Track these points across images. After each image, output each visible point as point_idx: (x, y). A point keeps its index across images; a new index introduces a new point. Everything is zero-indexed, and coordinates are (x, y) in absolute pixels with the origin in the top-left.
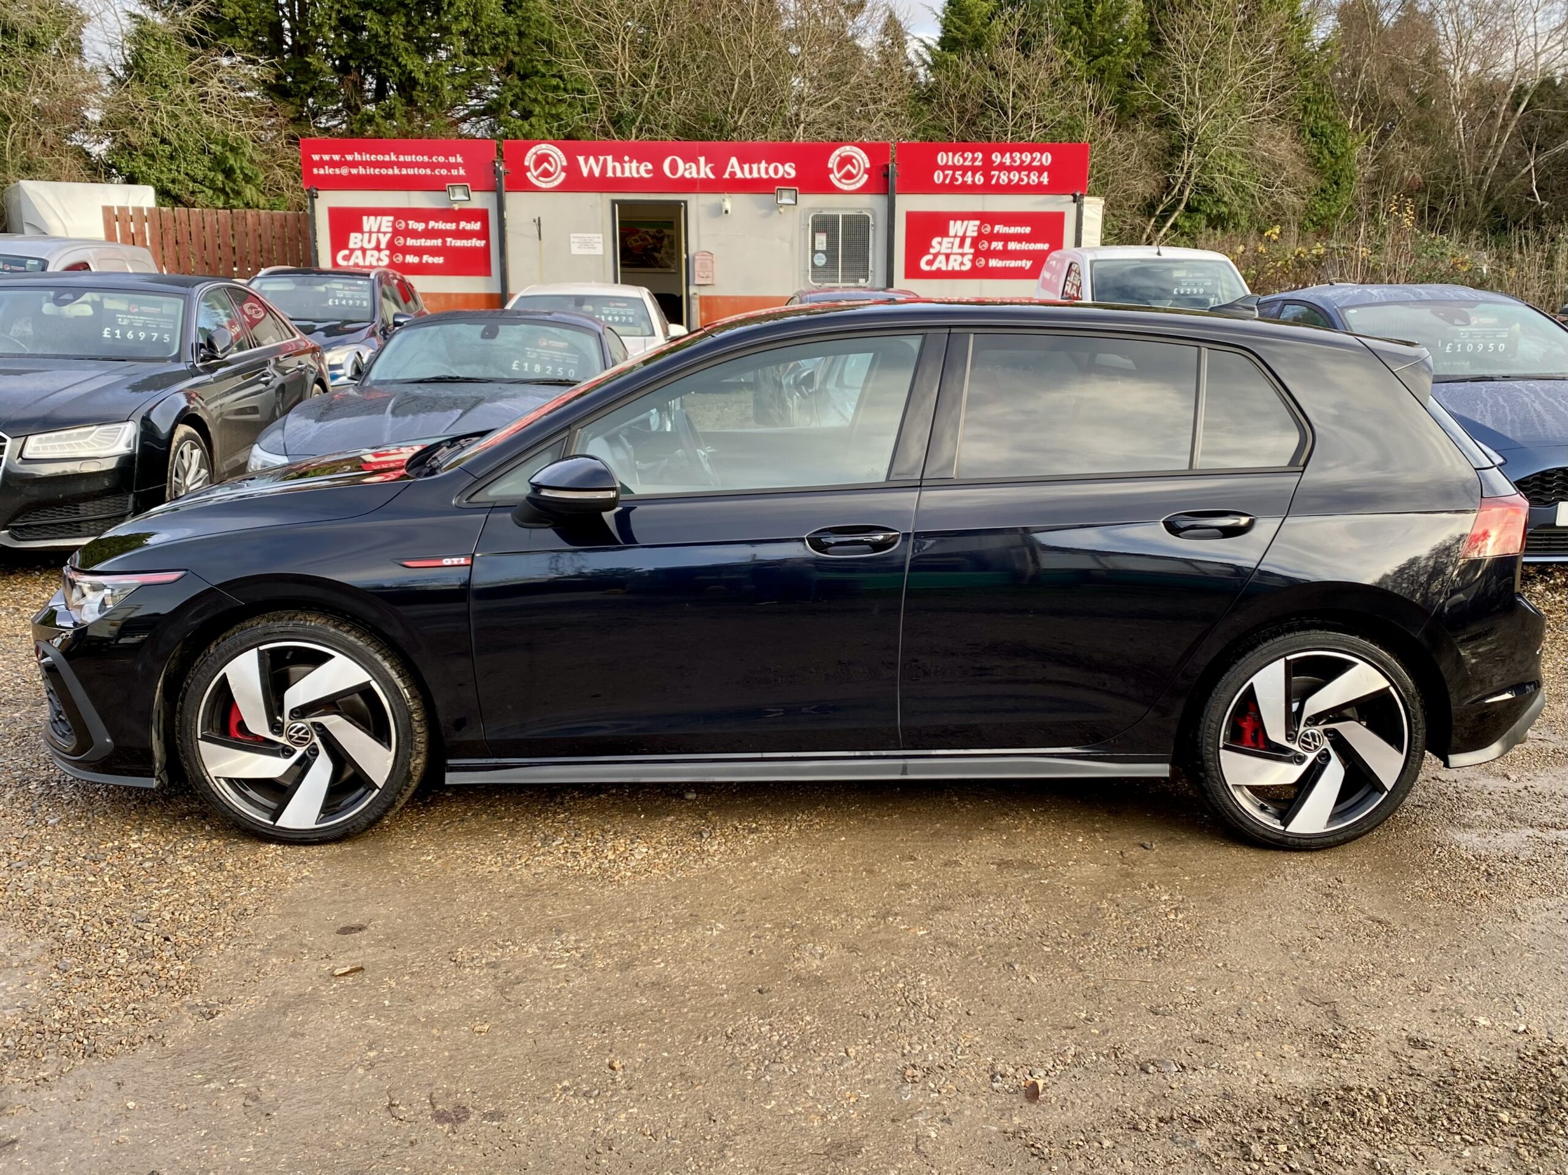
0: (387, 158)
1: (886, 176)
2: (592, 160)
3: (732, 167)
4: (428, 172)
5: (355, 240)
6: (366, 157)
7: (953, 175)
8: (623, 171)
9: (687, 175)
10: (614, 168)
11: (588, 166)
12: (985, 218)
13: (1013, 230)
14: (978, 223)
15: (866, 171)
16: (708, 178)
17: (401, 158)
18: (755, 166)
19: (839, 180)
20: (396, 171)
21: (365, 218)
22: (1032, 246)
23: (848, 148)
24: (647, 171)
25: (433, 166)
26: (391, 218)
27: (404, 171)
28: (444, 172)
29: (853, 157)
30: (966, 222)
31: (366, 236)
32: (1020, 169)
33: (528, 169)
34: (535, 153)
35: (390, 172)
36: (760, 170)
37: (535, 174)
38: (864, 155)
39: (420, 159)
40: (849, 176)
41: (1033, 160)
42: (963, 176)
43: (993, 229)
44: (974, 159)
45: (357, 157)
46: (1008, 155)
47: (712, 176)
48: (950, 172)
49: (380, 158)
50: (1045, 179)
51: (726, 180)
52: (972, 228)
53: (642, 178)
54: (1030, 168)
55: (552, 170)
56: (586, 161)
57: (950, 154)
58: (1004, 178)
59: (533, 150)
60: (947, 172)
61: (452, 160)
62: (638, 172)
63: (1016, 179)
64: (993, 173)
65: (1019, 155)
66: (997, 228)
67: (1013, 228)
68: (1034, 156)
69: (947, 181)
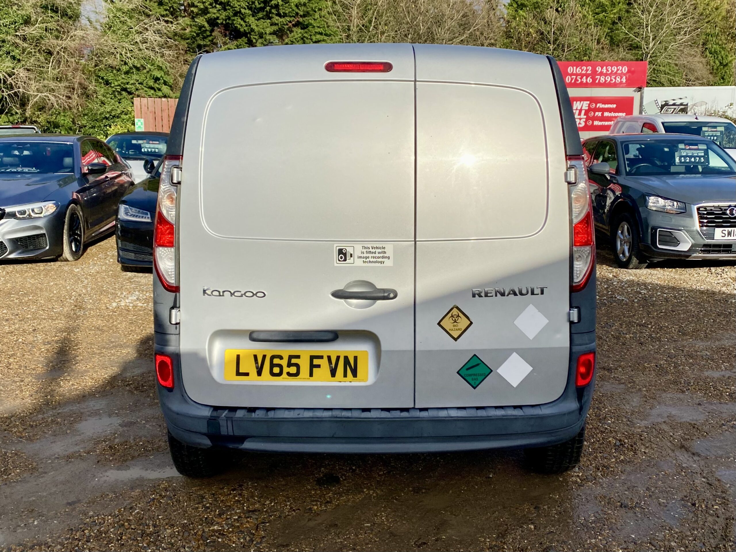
7: (576, 78)
12: (591, 100)
14: (588, 102)
22: (616, 114)
30: (582, 102)
32: (611, 75)
41: (618, 70)
42: (581, 78)
43: (596, 105)
44: (587, 70)
46: (605, 67)
50: (624, 80)
52: (585, 105)
54: (616, 74)
57: (575, 68)
58: (603, 79)
60: (573, 77)
63: (609, 80)
64: (597, 77)
65: (610, 67)
66: (598, 105)
67: (607, 105)
68: (618, 68)
69: (573, 81)
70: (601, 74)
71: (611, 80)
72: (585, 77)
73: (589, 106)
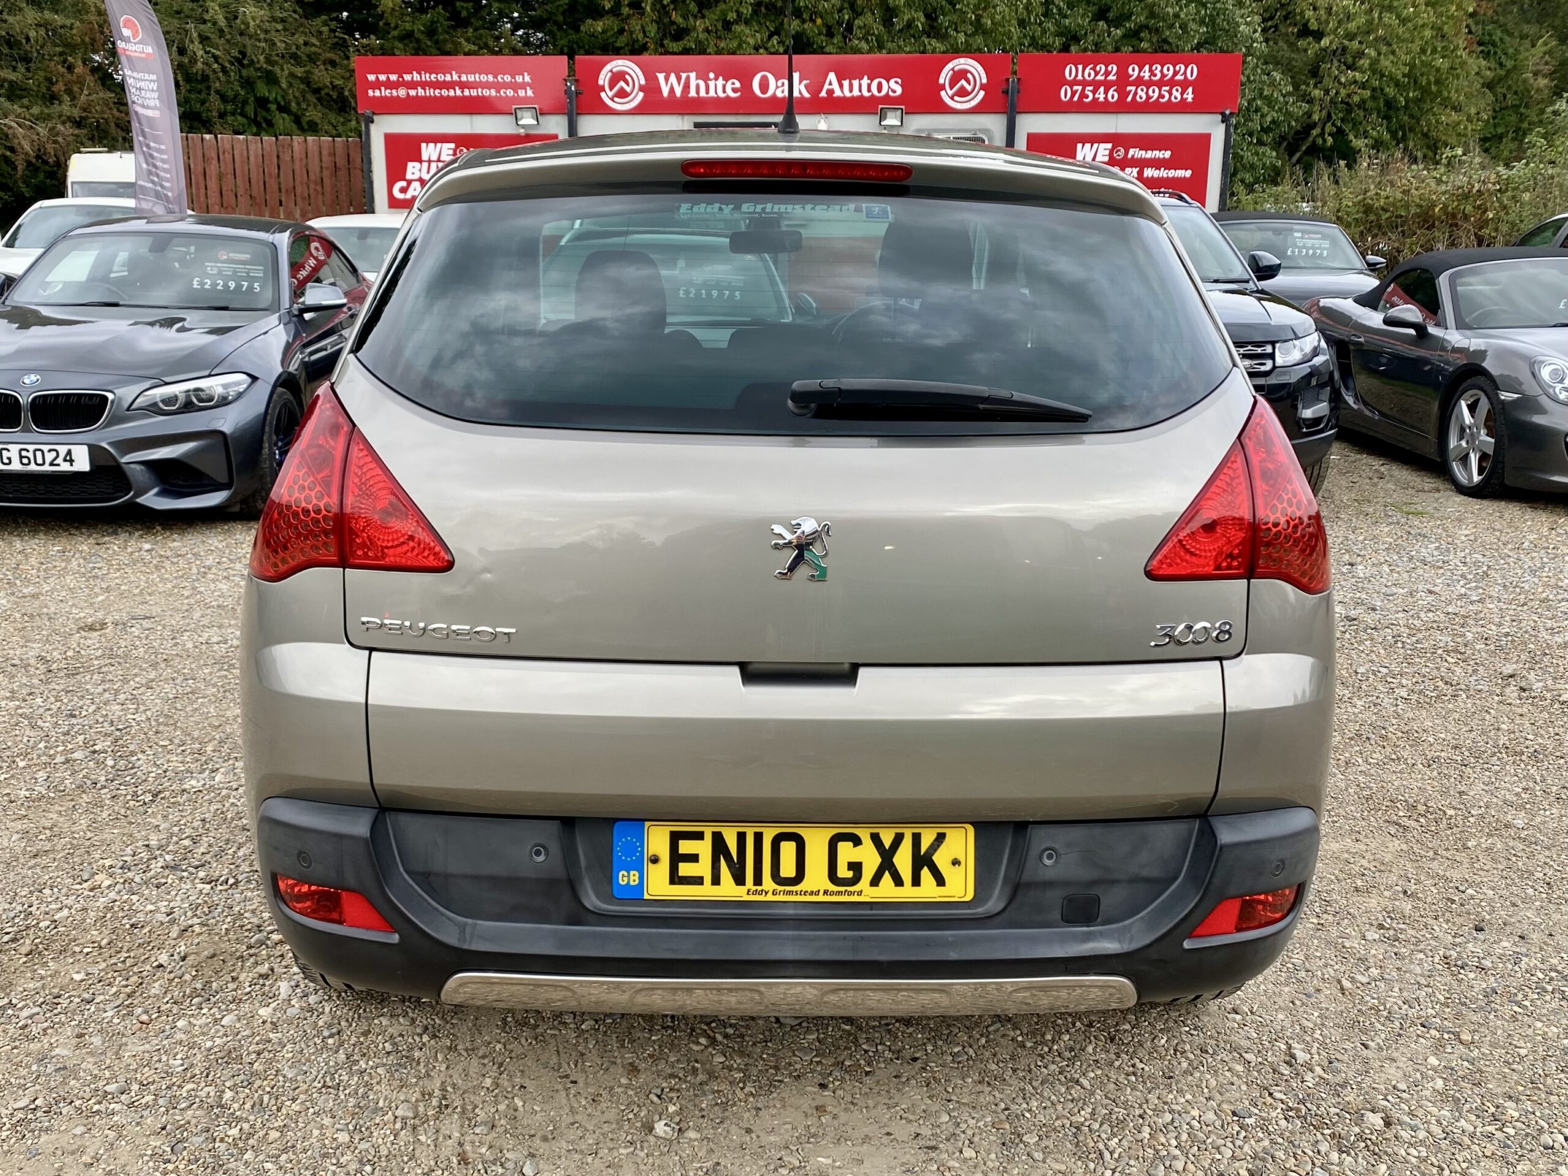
0: (448, 78)
1: (1007, 92)
2: (673, 77)
3: (830, 84)
4: (493, 93)
5: (413, 170)
6: (426, 77)
7: (1083, 90)
8: (707, 91)
9: (779, 94)
10: (697, 88)
11: (669, 85)
12: (1117, 140)
13: (1149, 154)
14: (1109, 146)
15: (983, 87)
16: (803, 97)
17: (464, 78)
18: (856, 83)
19: (952, 98)
20: (459, 93)
21: (423, 145)
22: (1172, 173)
23: (962, 60)
24: (735, 90)
25: (498, 86)
26: (452, 145)
27: (467, 93)
28: (510, 93)
29: (967, 71)
30: (1096, 145)
31: (425, 165)
32: (1160, 84)
33: (603, 89)
34: (611, 71)
35: (452, 93)
36: (861, 87)
37: (610, 94)
38: (980, 68)
39: (484, 78)
40: (963, 93)
41: (1176, 73)
42: (1094, 92)
43: (1127, 152)
44: (1107, 73)
45: (416, 76)
46: (1147, 67)
47: (807, 95)
48: (1080, 88)
49: (441, 77)
50: (1189, 96)
51: (823, 98)
52: (1103, 150)
53: (728, 97)
54: (1172, 83)
55: (628, 89)
56: (667, 79)
57: (1080, 67)
58: (1142, 94)
59: (608, 67)
60: (1075, 88)
61: (519, 79)
62: (724, 91)
63: (1156, 94)
64: (1129, 88)
65: (1159, 67)
66: (1131, 152)
67: (1150, 152)
68: (1177, 68)
69: (1076, 98)
70: (1139, 82)
71: (1161, 96)
72: (1102, 89)
73: (1111, 155)
